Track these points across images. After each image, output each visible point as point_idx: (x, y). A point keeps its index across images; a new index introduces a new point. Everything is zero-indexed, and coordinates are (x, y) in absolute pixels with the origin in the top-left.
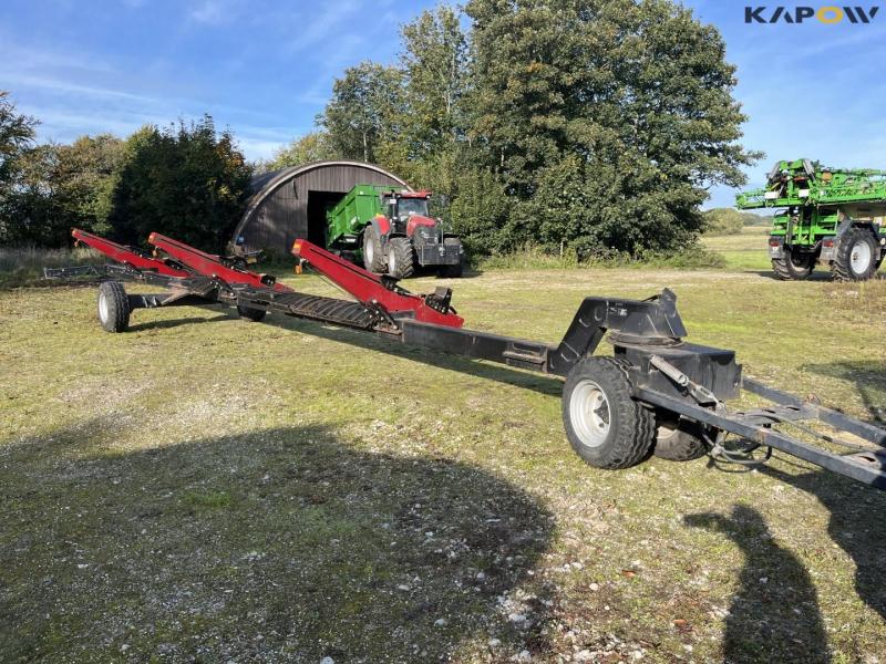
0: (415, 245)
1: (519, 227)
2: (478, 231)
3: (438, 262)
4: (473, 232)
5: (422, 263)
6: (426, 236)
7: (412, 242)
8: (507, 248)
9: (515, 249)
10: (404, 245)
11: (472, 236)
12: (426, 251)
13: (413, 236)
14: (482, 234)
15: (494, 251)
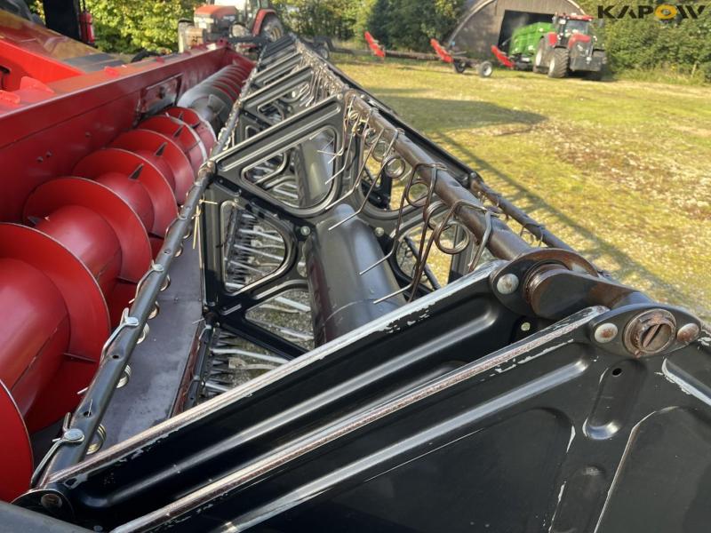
0: (572, 54)
1: (664, 49)
2: (627, 49)
3: (584, 68)
4: (624, 49)
5: (573, 68)
6: (580, 48)
7: (569, 52)
8: (648, 65)
9: (655, 66)
10: (564, 53)
11: (622, 53)
12: (577, 60)
13: (571, 48)
14: (629, 51)
15: (637, 66)
